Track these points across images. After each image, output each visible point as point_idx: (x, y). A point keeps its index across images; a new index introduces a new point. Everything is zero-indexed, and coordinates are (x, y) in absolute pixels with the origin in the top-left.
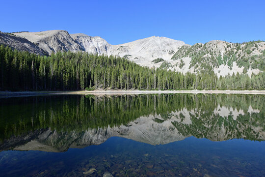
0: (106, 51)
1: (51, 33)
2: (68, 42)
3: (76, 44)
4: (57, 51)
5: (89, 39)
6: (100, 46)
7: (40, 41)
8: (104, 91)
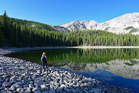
0: (96, 27)
1: (72, 23)
2: (78, 26)
3: (82, 26)
4: (74, 30)
5: (88, 22)
6: (93, 25)
7: (68, 27)
8: (87, 47)
